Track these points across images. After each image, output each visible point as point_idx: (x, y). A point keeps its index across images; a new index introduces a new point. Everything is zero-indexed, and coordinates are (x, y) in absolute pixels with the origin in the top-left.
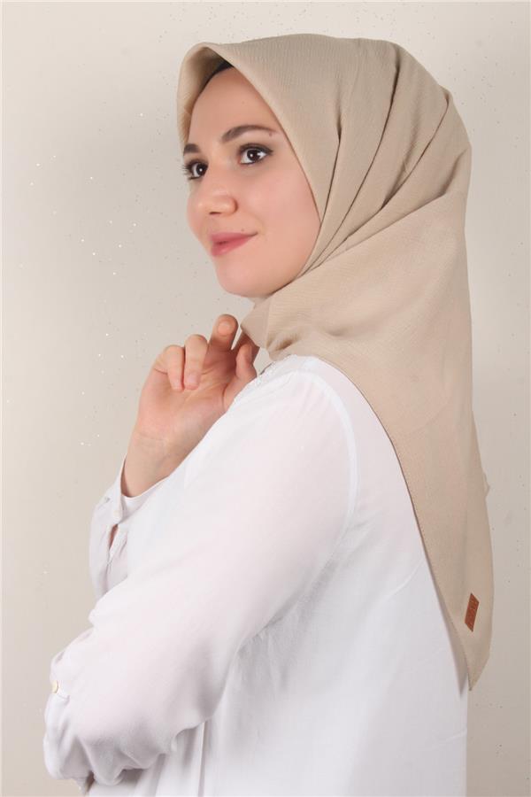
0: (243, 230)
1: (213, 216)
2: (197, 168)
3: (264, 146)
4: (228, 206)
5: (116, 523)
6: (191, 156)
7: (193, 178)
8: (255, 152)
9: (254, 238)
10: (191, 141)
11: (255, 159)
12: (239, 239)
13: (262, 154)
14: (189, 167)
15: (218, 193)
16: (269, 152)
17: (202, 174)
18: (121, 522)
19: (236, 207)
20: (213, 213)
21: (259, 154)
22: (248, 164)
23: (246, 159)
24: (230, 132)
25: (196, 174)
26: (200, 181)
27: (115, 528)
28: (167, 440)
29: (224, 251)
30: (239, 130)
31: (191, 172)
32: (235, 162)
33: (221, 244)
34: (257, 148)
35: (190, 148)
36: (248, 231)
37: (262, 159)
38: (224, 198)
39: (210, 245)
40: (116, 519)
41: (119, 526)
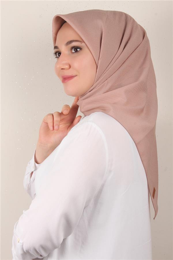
0: (72, 74)
1: (62, 70)
2: (58, 54)
3: (79, 47)
4: (67, 67)
5: (33, 171)
6: (56, 50)
7: (57, 57)
8: (76, 49)
9: (76, 77)
10: (56, 45)
11: (76, 51)
12: (71, 77)
13: (78, 50)
14: (56, 53)
15: (64, 62)
16: (81, 49)
17: (59, 56)
18: (34, 171)
19: (70, 67)
20: (62, 69)
21: (77, 50)
22: (74, 53)
23: (73, 51)
24: (68, 42)
25: (58, 56)
26: (59, 58)
27: (32, 173)
28: (49, 145)
29: (66, 81)
30: (71, 42)
31: (56, 55)
32: (70, 52)
33: (65, 79)
34: (77, 47)
35: (56, 47)
36: (74, 75)
37: (78, 51)
38: (66, 64)
39: (61, 79)
40: (33, 170)
41: (34, 172)
